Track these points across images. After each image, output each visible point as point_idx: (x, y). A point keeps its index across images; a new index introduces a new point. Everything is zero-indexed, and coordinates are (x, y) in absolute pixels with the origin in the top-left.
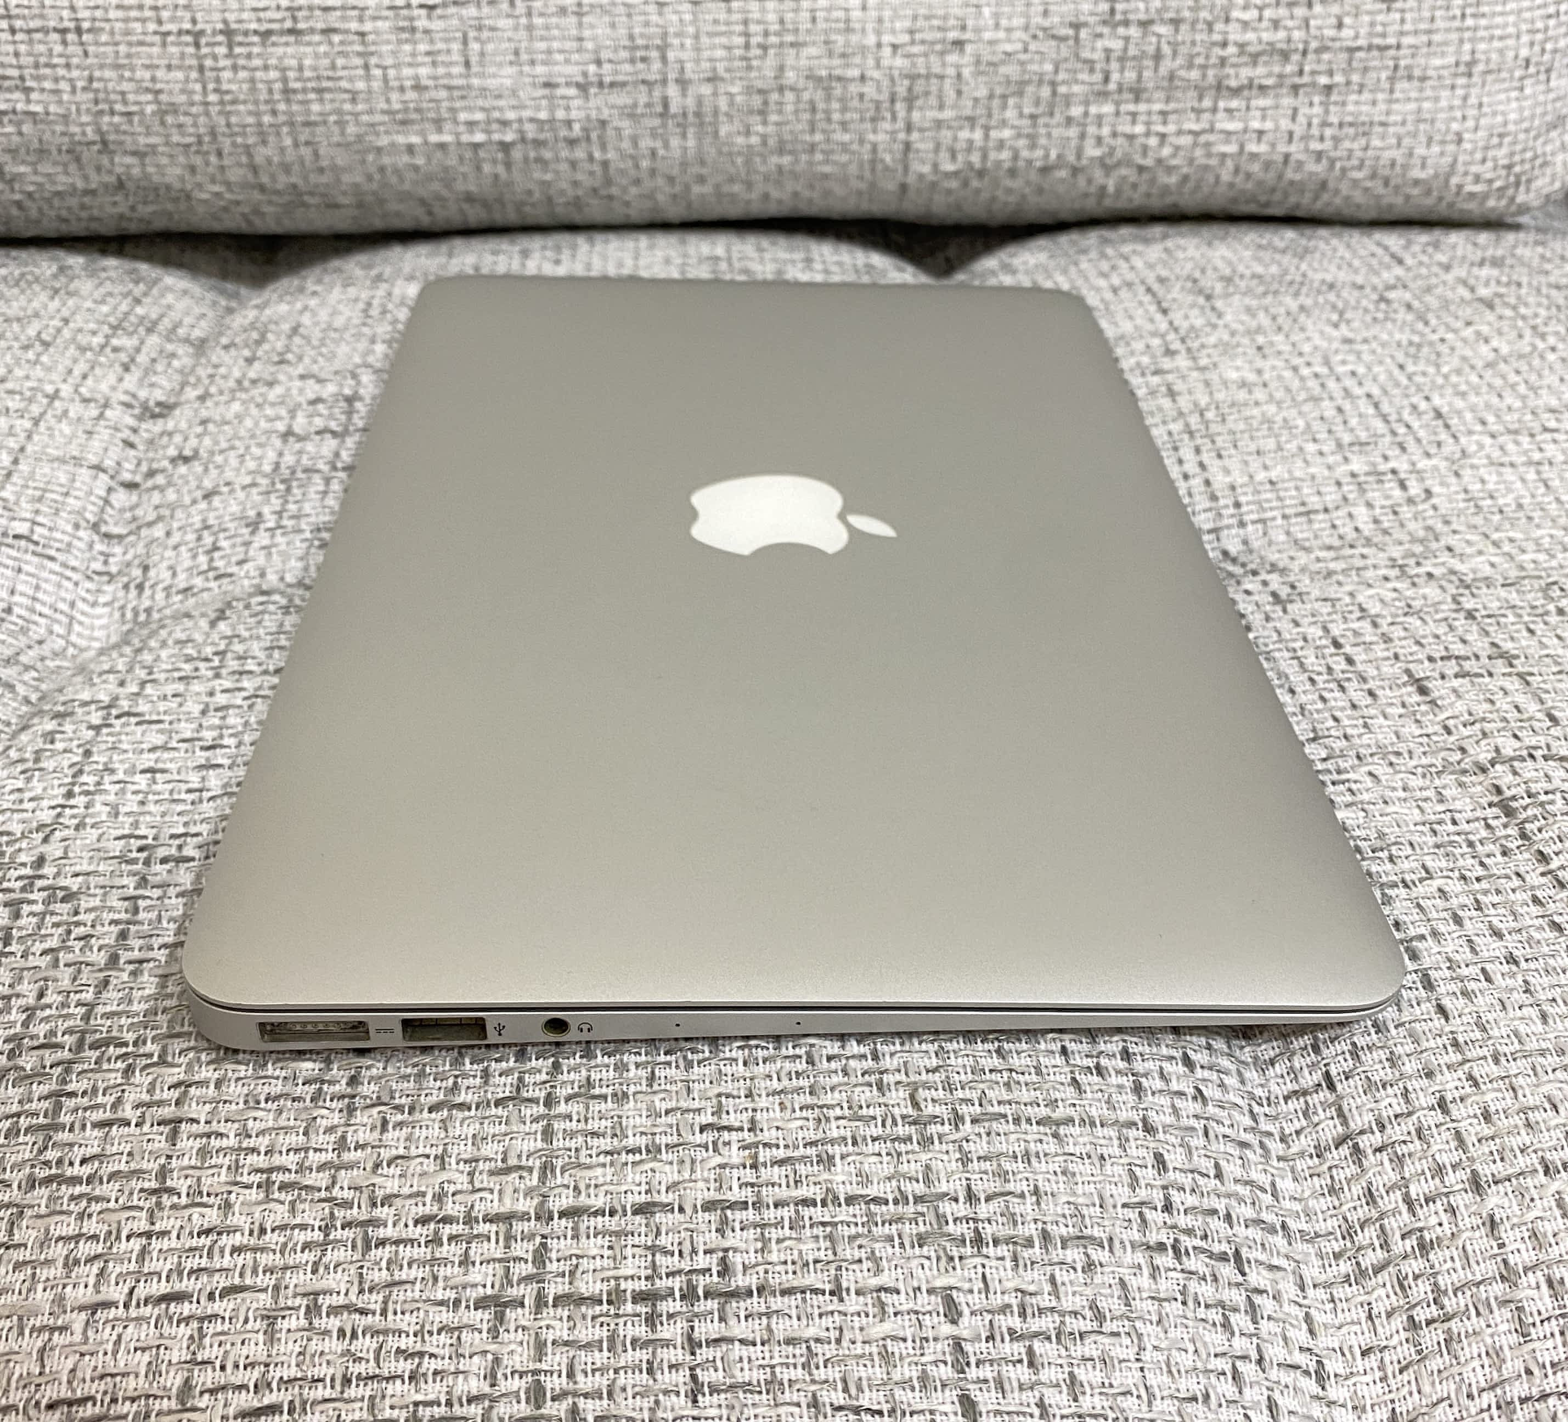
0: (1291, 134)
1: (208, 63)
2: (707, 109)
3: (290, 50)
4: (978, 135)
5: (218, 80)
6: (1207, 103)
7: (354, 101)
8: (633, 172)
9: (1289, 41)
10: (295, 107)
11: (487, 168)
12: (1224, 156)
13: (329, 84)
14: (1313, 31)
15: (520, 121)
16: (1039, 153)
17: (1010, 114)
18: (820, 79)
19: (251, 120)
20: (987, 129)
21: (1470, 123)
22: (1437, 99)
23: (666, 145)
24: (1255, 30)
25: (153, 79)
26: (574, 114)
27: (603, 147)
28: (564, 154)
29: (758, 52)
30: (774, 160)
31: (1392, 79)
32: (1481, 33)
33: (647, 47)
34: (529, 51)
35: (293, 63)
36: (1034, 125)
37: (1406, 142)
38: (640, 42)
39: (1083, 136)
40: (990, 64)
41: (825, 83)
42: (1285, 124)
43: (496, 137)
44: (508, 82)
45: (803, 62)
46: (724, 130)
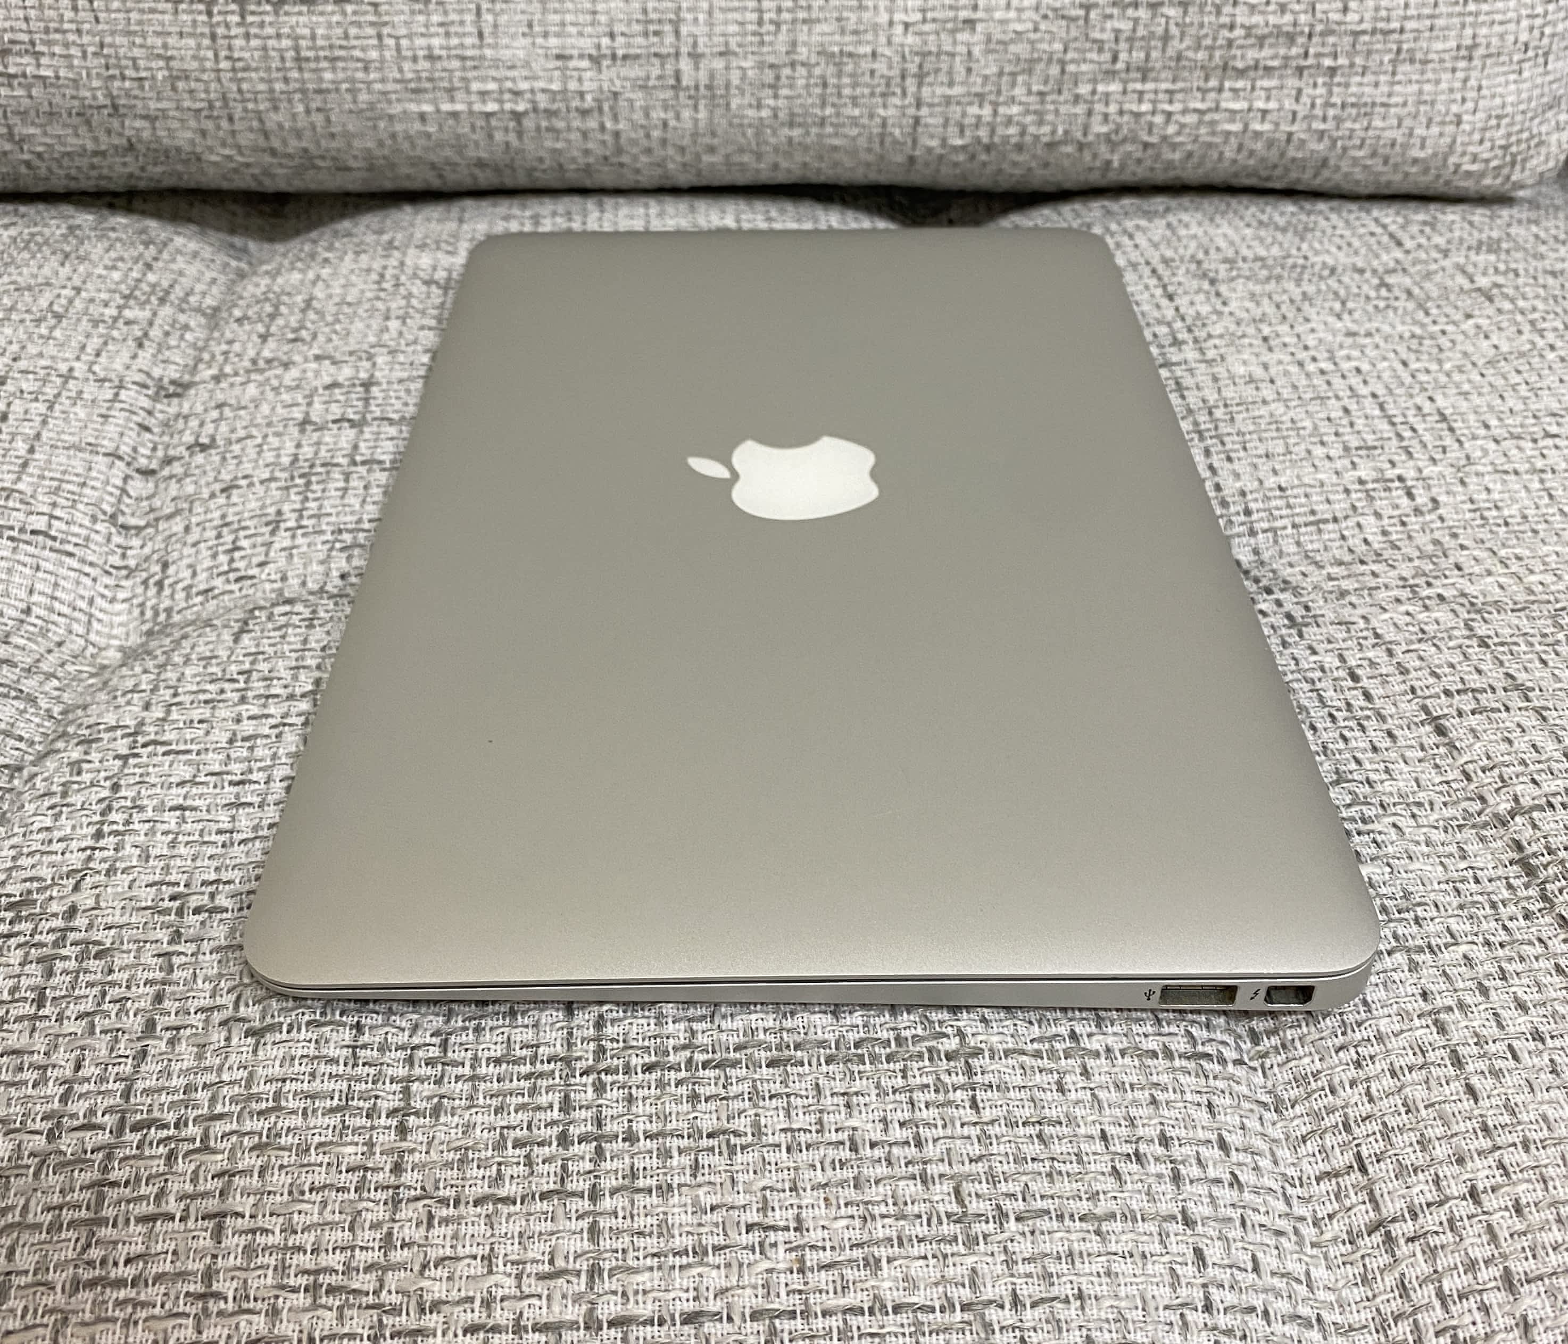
0: (1294, 113)
1: (220, 31)
2: (719, 81)
3: (302, 19)
4: (987, 111)
5: (230, 48)
6: (1213, 83)
7: (366, 69)
8: (644, 143)
9: (1295, 24)
10: (307, 75)
11: (499, 136)
12: (1228, 133)
13: (342, 53)
14: (1319, 15)
15: (532, 91)
16: (1046, 129)
17: (1019, 91)
18: (833, 55)
19: (262, 87)
20: (995, 105)
21: (1470, 105)
22: (1438, 82)
23: (678, 117)
24: (1262, 13)
25: (165, 46)
26: (587, 86)
27: (615, 118)
28: (576, 123)
29: (772, 28)
30: (786, 131)
31: (1394, 62)
32: (1482, 18)
33: (660, 21)
34: (542, 22)
35: (306, 32)
36: (1042, 102)
37: (1407, 122)
38: (653, 16)
39: (1090, 113)
40: (1000, 42)
41: (837, 59)
42: (1289, 104)
43: (508, 106)
44: (521, 54)
45: (815, 39)
46: (733, 106)
